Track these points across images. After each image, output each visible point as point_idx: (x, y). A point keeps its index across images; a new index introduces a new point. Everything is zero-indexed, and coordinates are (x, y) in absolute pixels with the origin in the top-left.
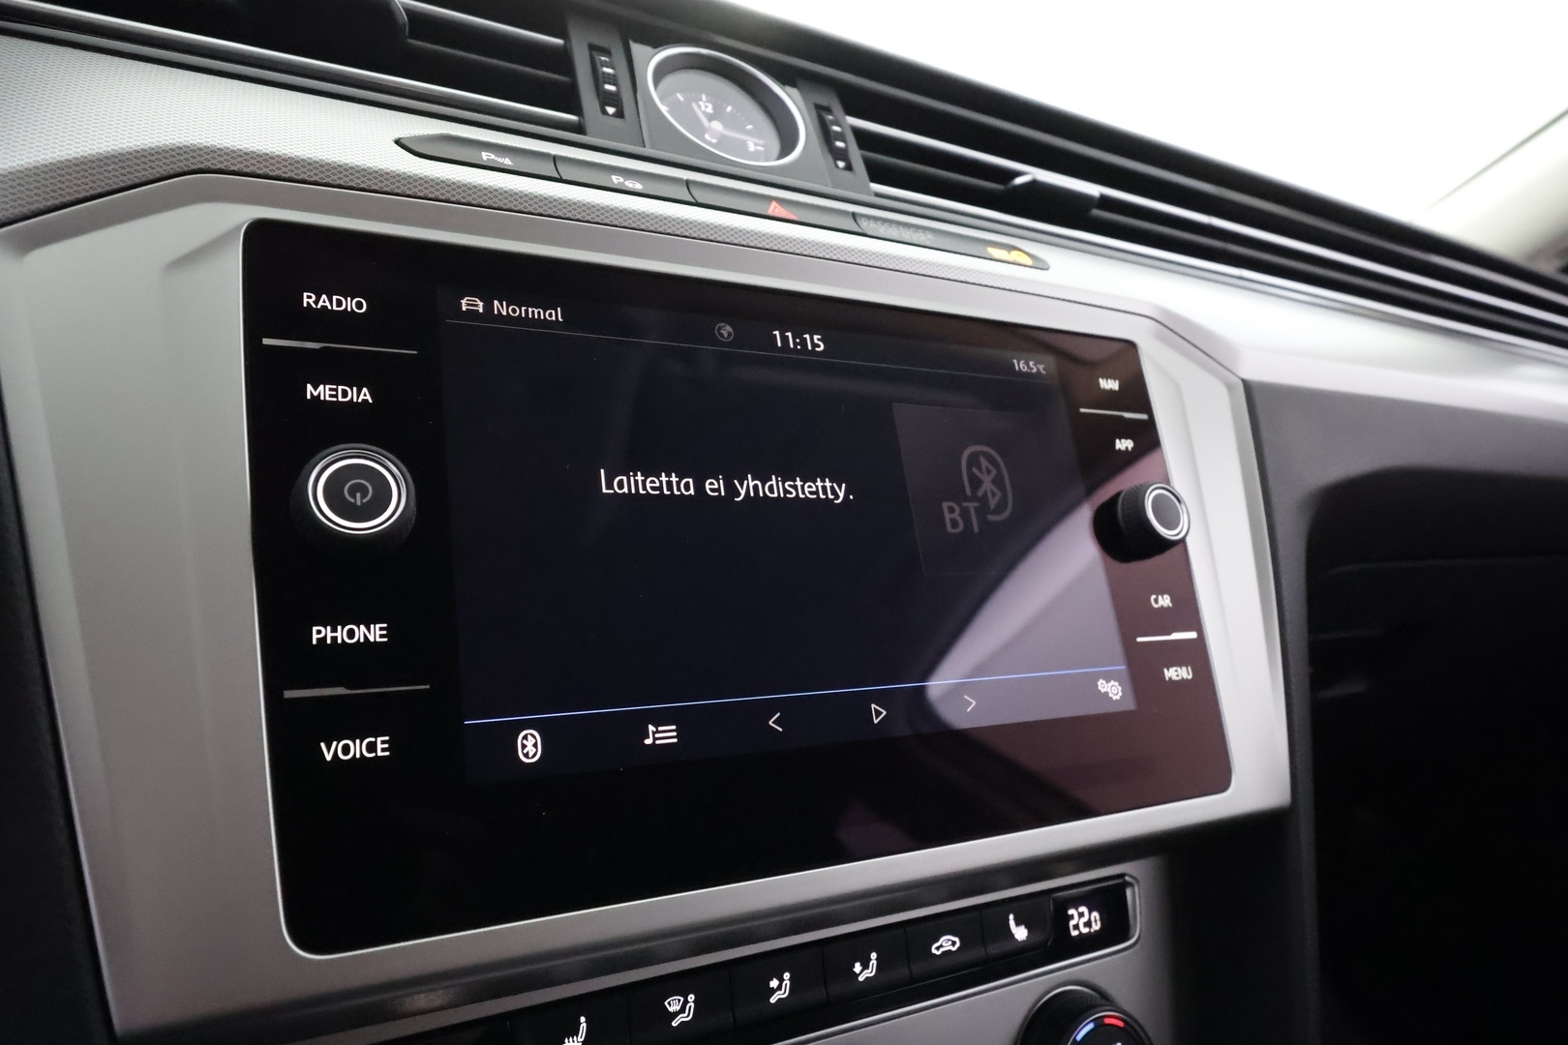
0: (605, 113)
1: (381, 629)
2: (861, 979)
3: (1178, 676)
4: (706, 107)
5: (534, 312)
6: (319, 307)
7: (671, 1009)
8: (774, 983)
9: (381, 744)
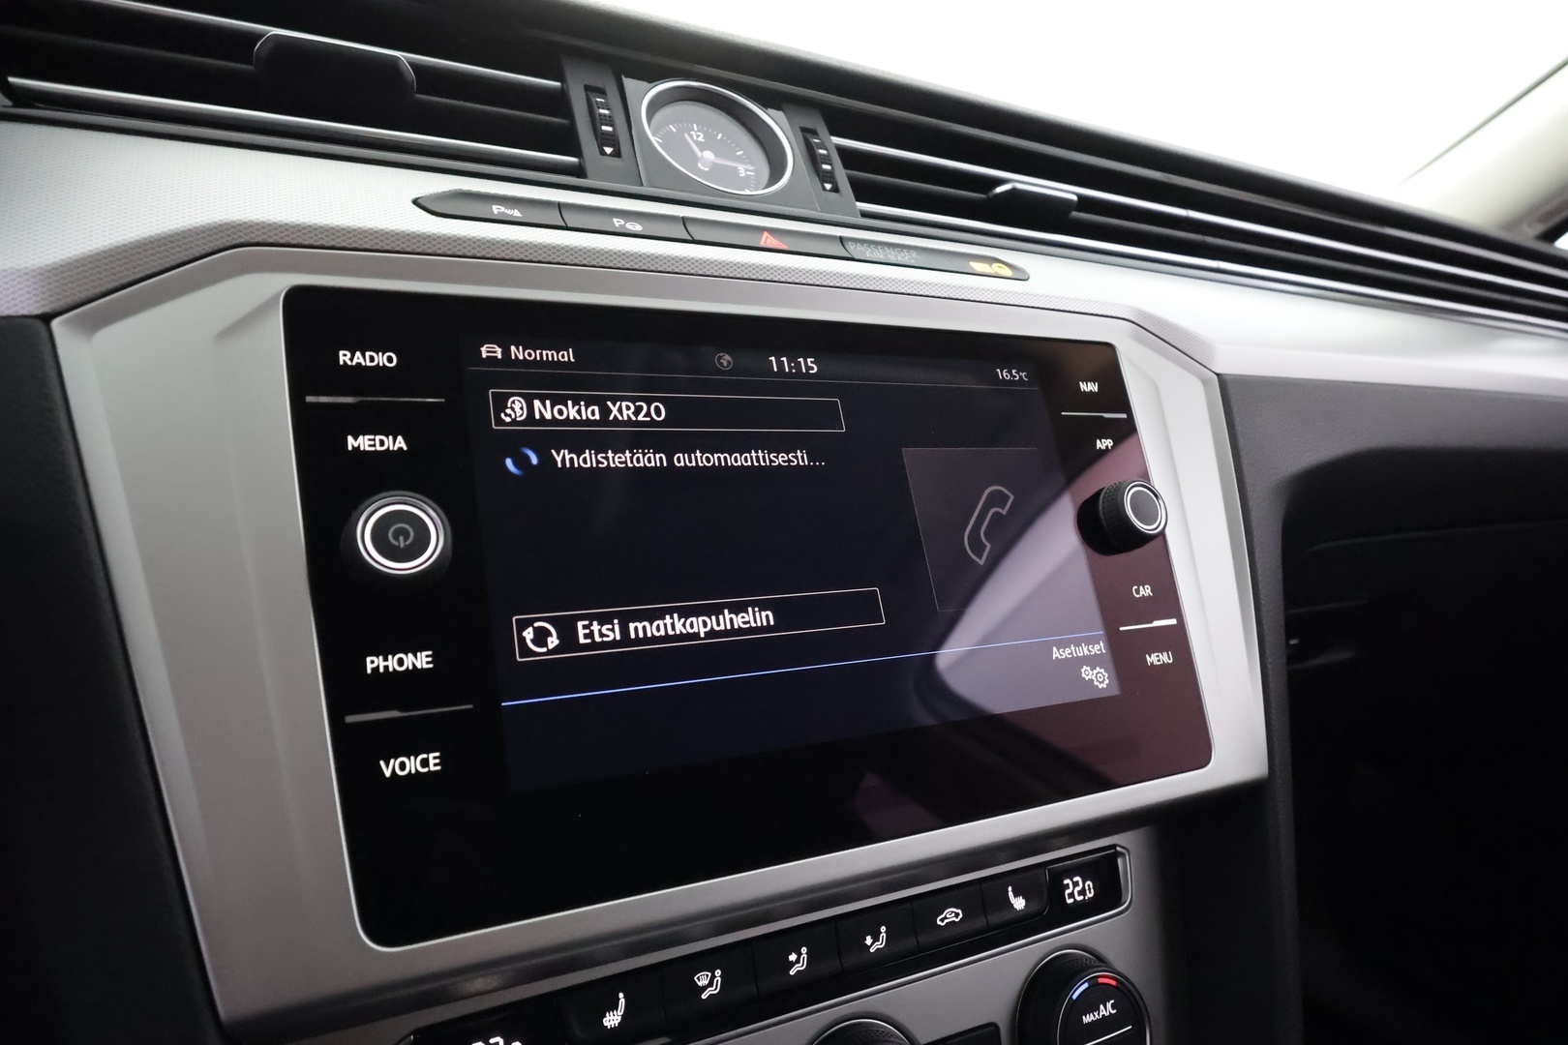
0: (603, 153)
1: (427, 656)
2: (872, 950)
3: (1159, 661)
4: (698, 136)
5: (549, 355)
6: (354, 363)
7: (700, 984)
8: (793, 957)
9: (433, 759)
